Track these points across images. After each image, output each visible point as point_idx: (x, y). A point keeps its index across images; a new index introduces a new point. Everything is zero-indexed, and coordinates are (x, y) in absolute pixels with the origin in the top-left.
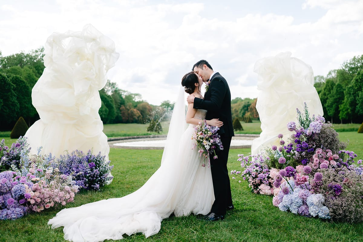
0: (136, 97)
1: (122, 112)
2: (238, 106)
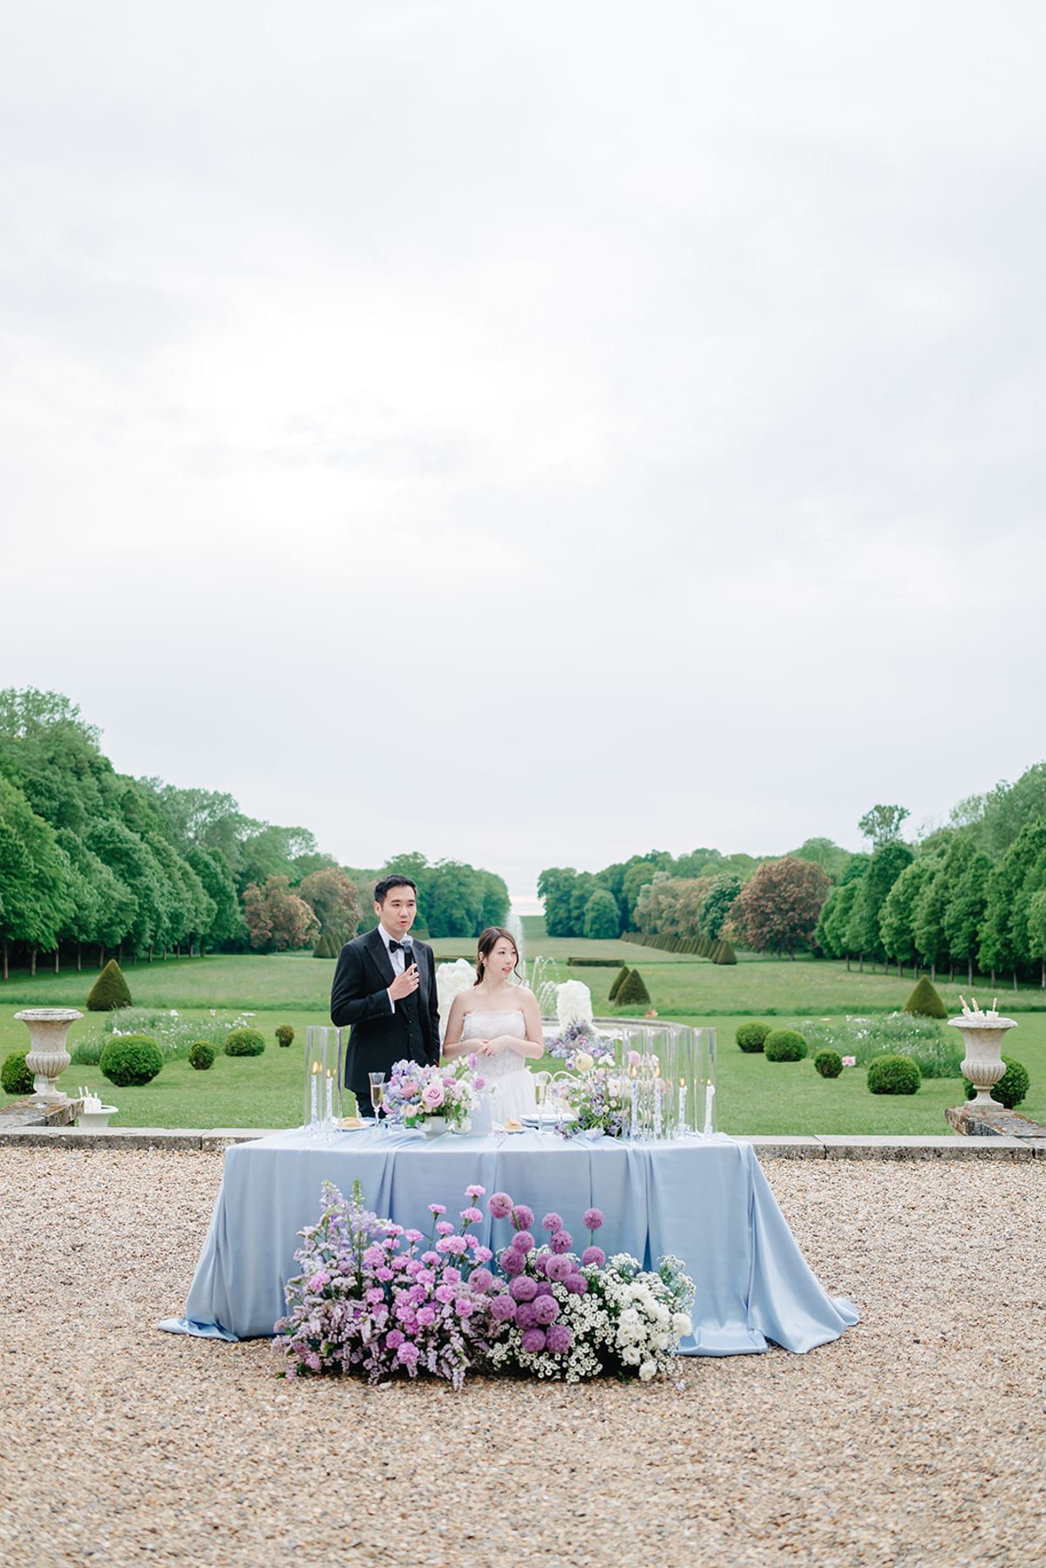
0: (291, 841)
1: (250, 909)
2: (698, 891)
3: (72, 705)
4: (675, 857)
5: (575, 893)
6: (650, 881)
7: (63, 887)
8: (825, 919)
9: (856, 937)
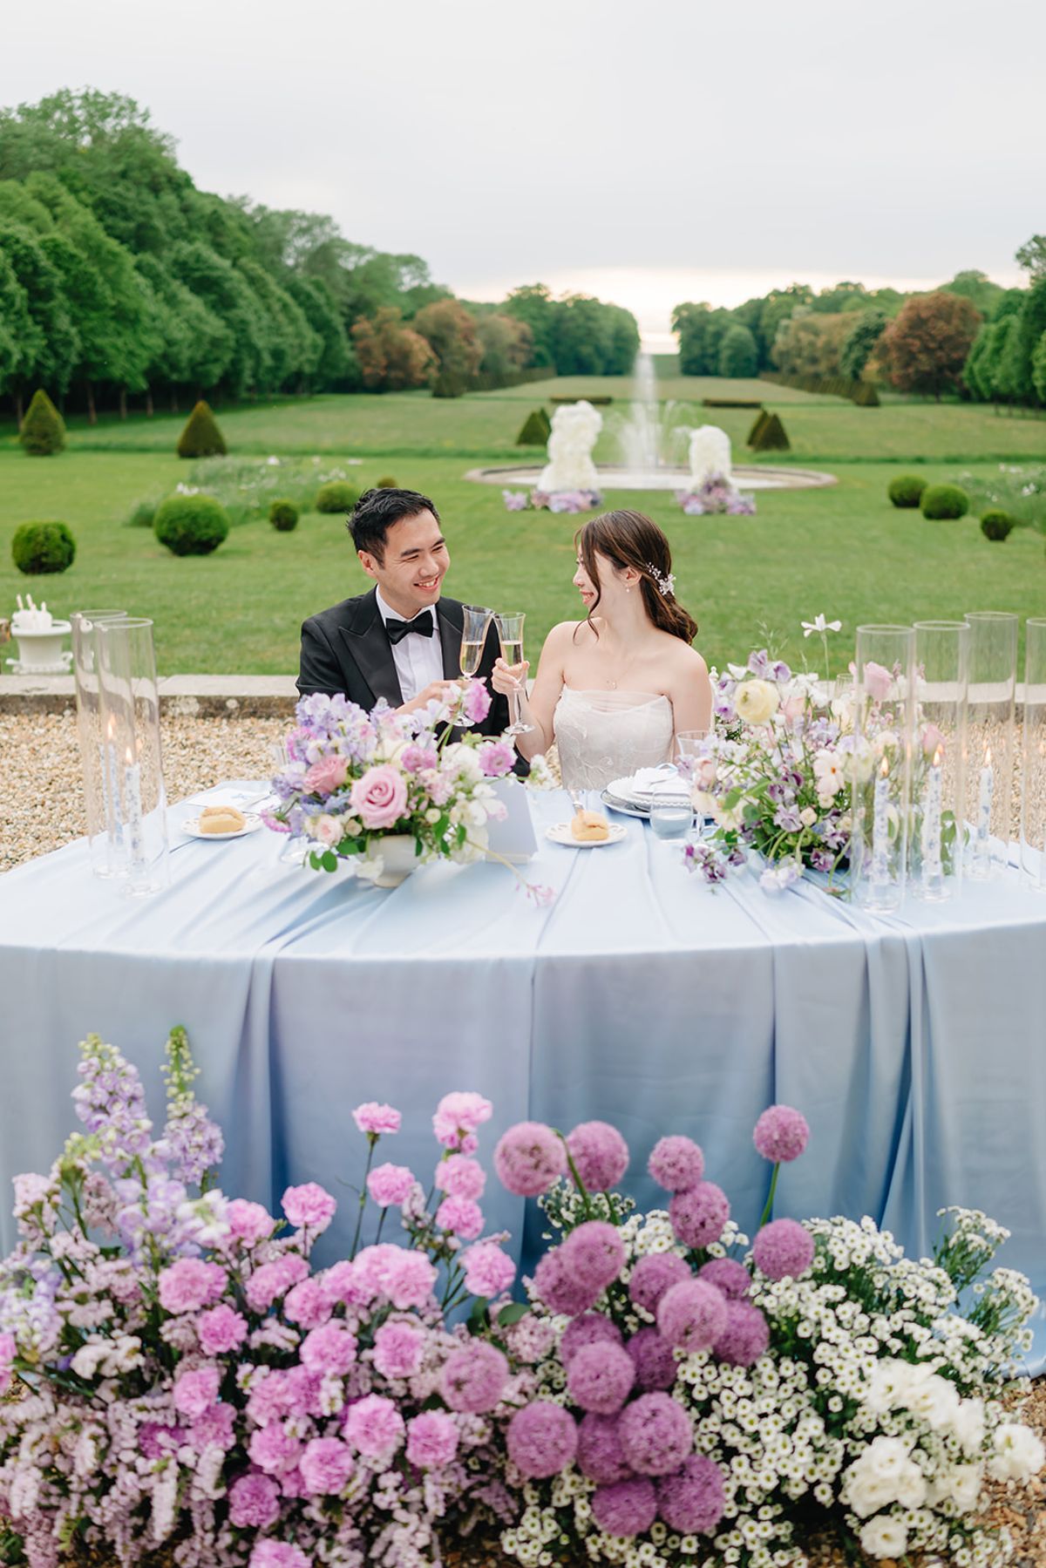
0: (402, 270)
1: (360, 344)
2: (840, 328)
3: (141, 108)
4: (817, 291)
5: (711, 328)
6: (789, 316)
7: (146, 321)
8: (976, 358)
9: (1006, 379)
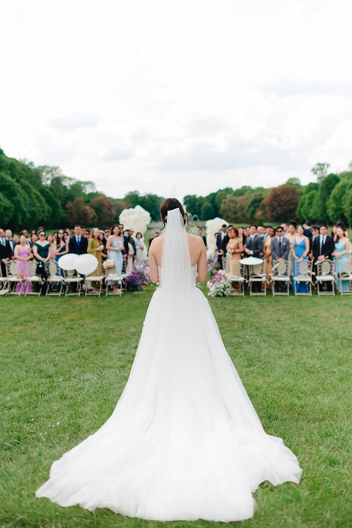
0: (87, 186)
1: (69, 211)
2: (246, 201)
4: (235, 189)
5: (197, 204)
6: (225, 198)
8: (302, 206)
9: (315, 214)
